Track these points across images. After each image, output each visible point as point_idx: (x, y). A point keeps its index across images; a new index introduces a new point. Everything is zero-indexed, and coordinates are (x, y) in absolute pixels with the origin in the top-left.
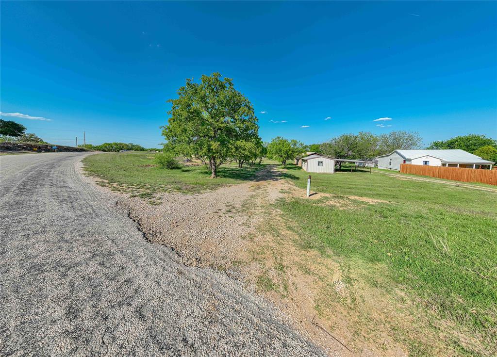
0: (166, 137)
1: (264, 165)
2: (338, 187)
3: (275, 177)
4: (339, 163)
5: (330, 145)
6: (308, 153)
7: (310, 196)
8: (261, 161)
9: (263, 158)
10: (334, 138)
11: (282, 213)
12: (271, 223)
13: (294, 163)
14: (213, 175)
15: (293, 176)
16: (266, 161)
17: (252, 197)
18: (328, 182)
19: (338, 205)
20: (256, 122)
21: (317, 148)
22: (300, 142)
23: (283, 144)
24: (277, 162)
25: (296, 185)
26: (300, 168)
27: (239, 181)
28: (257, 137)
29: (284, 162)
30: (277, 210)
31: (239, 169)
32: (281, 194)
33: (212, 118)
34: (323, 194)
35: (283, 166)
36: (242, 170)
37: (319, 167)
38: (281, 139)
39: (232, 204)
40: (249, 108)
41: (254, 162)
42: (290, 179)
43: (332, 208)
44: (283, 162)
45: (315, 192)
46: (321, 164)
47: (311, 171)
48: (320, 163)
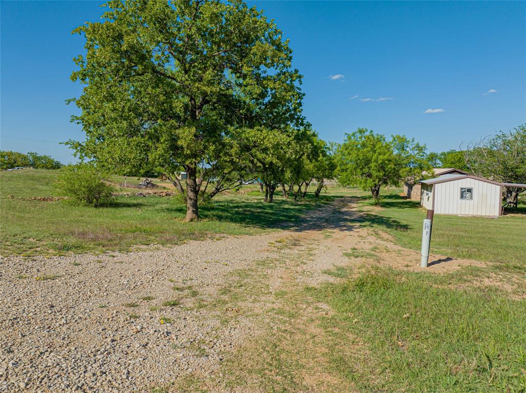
0: (81, 126)
1: (327, 198)
2: (507, 247)
3: (349, 224)
4: (514, 194)
5: (491, 153)
6: (437, 171)
7: (429, 265)
8: (321, 186)
9: (325, 180)
10: (500, 134)
11: (332, 313)
12: (285, 345)
13: (402, 195)
14: (190, 214)
15: (394, 221)
16: (332, 188)
17: (263, 263)
18: (484, 235)
19: (508, 288)
20: (296, 83)
21: (460, 160)
22: (415, 142)
23: (374, 146)
24: (359, 193)
25: (397, 241)
26: (417, 205)
27: (252, 229)
28: (300, 121)
29: (376, 191)
30: (320, 305)
31: (267, 204)
32: (346, 259)
33: (186, 72)
34: (466, 262)
35: (373, 201)
36: (271, 207)
37: (463, 201)
38: (367, 134)
39: (195, 283)
40: (279, 48)
41: (303, 190)
42: (384, 227)
43: (487, 294)
44: (373, 192)
45: (444, 258)
46: (468, 195)
47: (443, 213)
48: (466, 193)
